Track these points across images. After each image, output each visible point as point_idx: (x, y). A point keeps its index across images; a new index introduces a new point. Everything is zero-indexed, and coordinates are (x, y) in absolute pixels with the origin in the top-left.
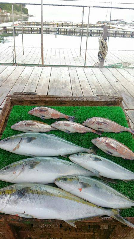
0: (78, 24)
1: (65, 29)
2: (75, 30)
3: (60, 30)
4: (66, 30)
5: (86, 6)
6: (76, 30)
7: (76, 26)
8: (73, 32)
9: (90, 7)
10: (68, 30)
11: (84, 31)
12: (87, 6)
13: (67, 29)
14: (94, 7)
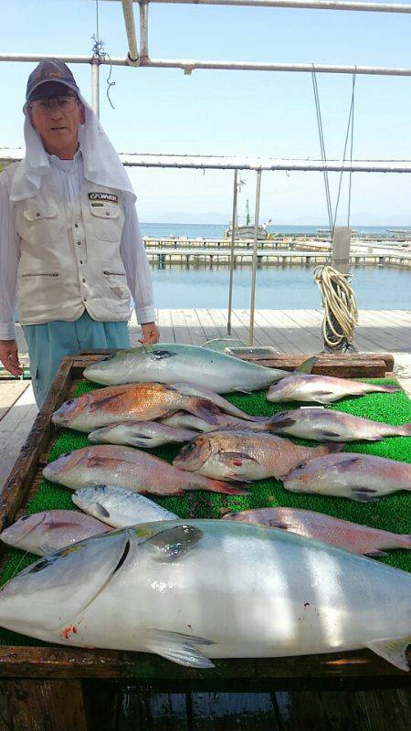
0: (219, 244)
1: (182, 255)
2: (211, 256)
3: (167, 258)
4: (184, 258)
5: (247, 168)
6: (215, 257)
7: (213, 247)
8: (205, 264)
9: (259, 170)
10: (191, 259)
11: (239, 259)
12: (252, 166)
13: (188, 256)
14: (273, 169)
